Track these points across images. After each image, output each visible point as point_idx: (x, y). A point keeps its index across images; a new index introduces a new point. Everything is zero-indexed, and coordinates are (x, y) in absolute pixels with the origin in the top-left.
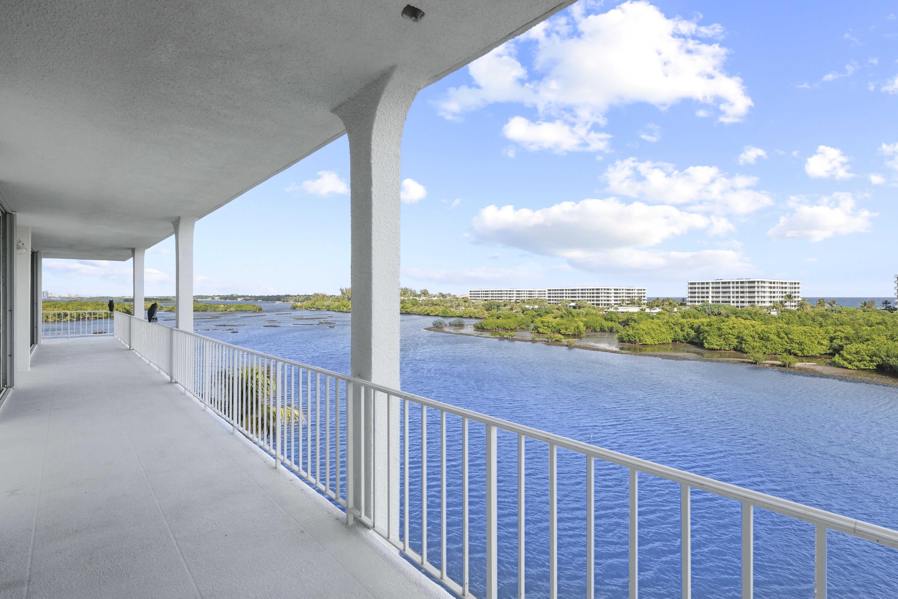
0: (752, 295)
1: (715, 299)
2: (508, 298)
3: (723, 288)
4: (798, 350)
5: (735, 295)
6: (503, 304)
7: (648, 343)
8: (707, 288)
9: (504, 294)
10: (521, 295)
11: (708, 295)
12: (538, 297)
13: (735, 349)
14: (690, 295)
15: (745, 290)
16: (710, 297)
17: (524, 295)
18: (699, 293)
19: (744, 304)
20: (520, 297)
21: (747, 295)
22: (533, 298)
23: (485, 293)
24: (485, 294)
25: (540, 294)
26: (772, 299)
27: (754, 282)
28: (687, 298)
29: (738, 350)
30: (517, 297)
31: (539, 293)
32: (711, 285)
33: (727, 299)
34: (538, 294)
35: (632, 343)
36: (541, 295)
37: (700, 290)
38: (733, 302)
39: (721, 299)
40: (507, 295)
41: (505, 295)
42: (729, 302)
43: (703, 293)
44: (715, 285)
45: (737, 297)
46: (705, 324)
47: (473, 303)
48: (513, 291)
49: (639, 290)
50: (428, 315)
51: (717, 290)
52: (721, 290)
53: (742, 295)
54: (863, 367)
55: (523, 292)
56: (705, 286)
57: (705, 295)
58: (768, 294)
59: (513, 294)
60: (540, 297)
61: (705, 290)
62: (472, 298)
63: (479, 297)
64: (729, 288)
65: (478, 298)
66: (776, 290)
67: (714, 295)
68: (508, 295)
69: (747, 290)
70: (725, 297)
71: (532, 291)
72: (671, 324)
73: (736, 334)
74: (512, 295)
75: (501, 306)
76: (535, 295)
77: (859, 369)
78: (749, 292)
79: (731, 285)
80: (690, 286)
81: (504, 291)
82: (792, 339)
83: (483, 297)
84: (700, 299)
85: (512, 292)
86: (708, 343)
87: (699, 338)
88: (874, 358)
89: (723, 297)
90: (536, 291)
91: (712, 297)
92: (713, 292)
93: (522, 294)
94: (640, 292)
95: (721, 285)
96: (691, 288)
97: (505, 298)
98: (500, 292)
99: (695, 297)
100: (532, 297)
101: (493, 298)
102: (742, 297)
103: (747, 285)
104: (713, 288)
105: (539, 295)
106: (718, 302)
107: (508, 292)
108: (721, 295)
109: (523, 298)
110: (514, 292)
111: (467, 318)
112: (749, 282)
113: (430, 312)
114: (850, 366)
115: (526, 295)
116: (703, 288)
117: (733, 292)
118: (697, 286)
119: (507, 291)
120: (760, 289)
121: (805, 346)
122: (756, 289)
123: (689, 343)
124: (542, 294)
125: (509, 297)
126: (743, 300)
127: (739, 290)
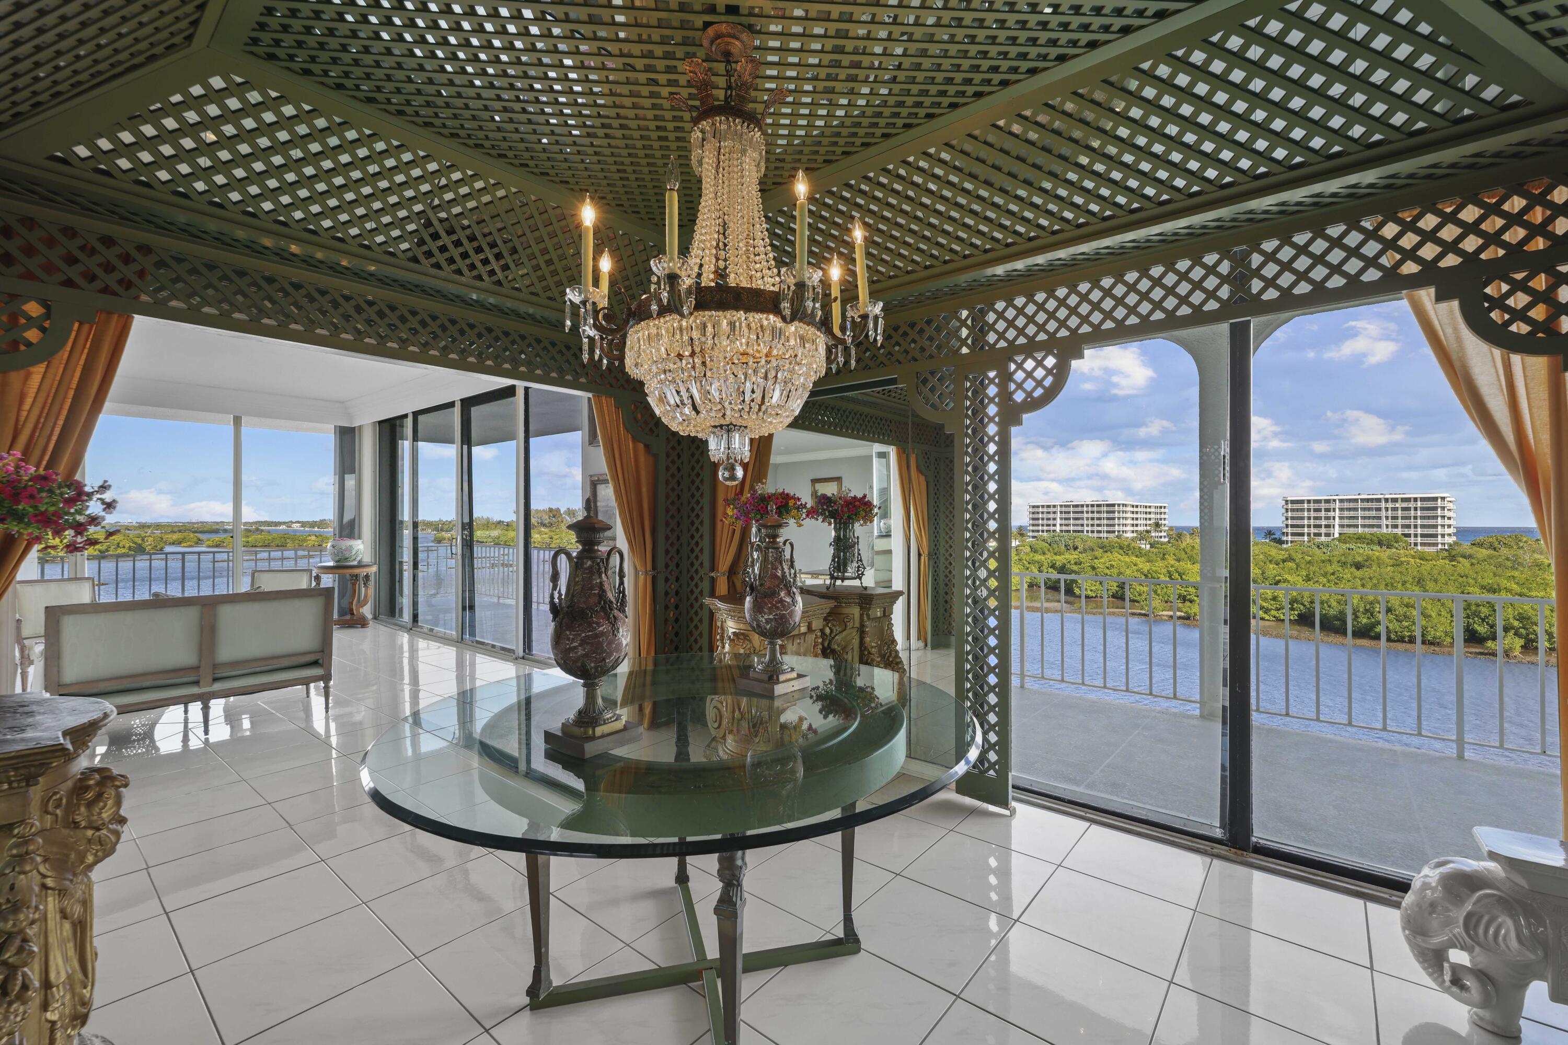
0: (1111, 522)
1: (1064, 528)
3: (1074, 512)
5: (1090, 522)
8: (1054, 513)
11: (1055, 522)
13: (1113, 596)
14: (1031, 522)
15: (1102, 515)
16: (1058, 526)
18: (1043, 519)
19: (1101, 535)
21: (1105, 522)
26: (1136, 529)
27: (1113, 505)
28: (1028, 526)
29: (1118, 597)
32: (1059, 509)
33: (1080, 528)
38: (1088, 532)
39: (1072, 528)
42: (1083, 532)
43: (1048, 519)
44: (1064, 509)
45: (1092, 525)
46: (1073, 562)
51: (1067, 516)
52: (1072, 515)
53: (1098, 522)
54: (1282, 617)
56: (1052, 510)
57: (1051, 522)
58: (1130, 522)
61: (1052, 516)
64: (1082, 512)
66: (1139, 516)
67: (1063, 522)
69: (1105, 515)
70: (1077, 525)
73: (1115, 576)
77: (1277, 620)
78: (1108, 519)
79: (1085, 509)
80: (1032, 510)
84: (1045, 528)
86: (1081, 588)
88: (1296, 605)
89: (1074, 525)
91: (1061, 525)
92: (1061, 518)
95: (1071, 509)
96: (1033, 513)
99: (1038, 525)
102: (1099, 525)
103: (1105, 509)
104: (1061, 513)
106: (1068, 531)
108: (1072, 522)
112: (1108, 505)
114: (1267, 617)
116: (1048, 513)
117: (1088, 519)
118: (1041, 510)
120: (1121, 515)
122: (1116, 515)
123: (1051, 588)
126: (1099, 529)
127: (1096, 515)
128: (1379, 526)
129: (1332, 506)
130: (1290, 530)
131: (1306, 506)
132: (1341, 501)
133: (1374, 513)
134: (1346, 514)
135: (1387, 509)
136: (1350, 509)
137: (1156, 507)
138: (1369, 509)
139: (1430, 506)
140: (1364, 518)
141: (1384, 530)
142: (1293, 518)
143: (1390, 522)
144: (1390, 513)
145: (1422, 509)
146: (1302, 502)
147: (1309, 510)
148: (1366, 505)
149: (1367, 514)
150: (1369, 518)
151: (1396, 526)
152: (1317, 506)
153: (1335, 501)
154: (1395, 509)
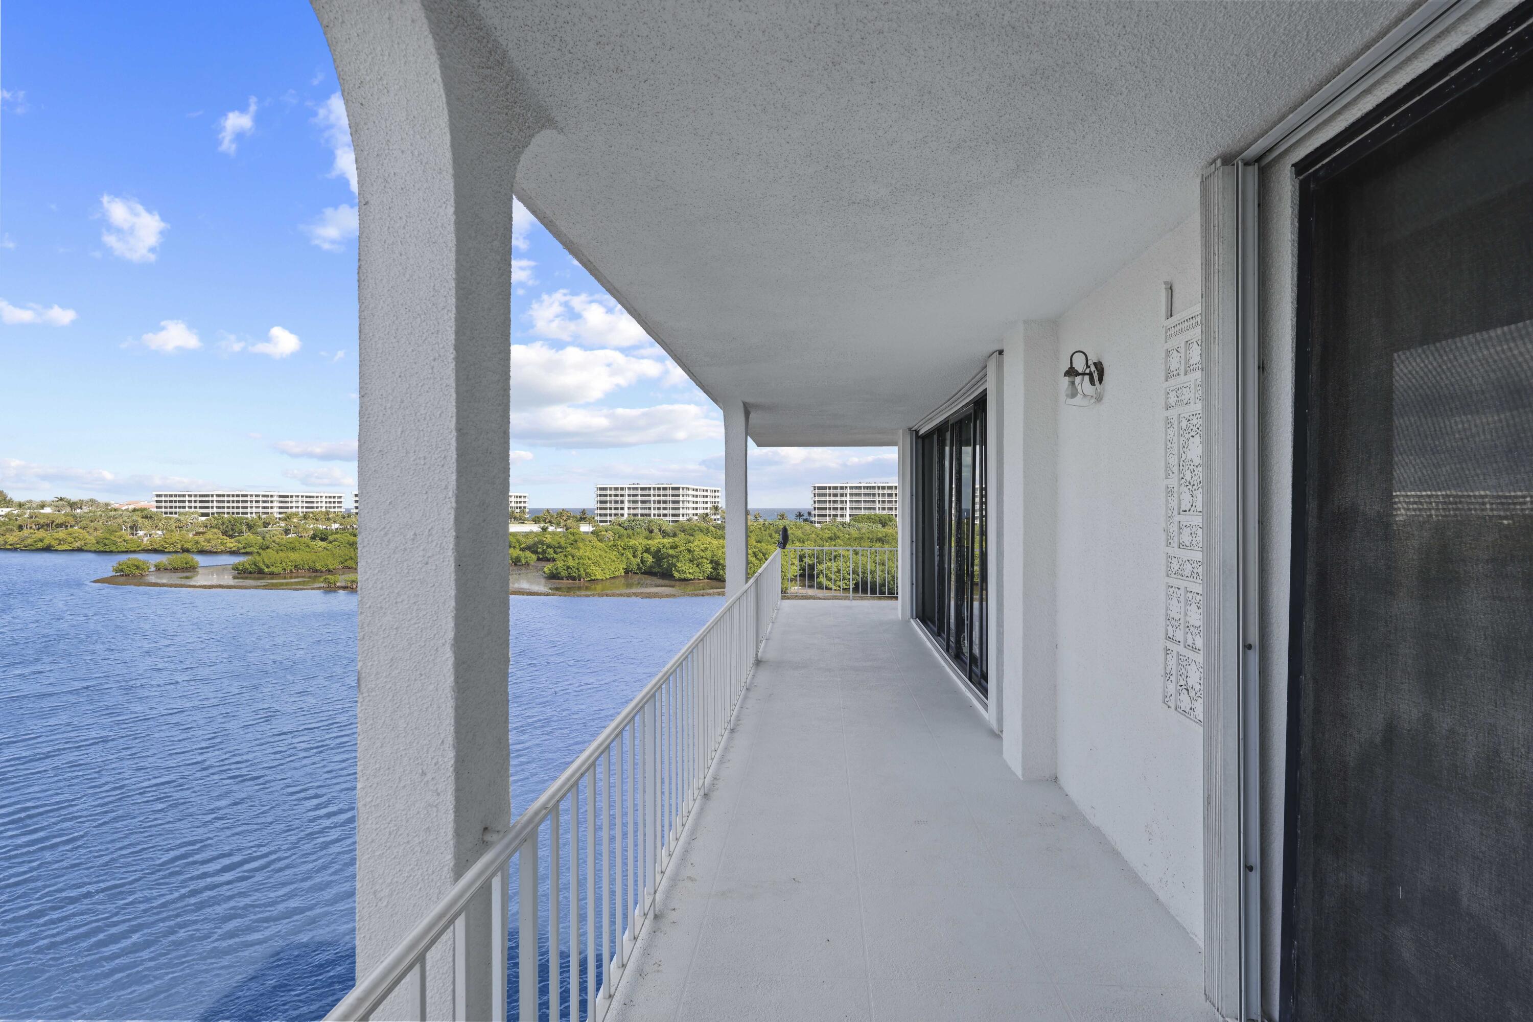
0: (676, 505)
1: (632, 512)
2: (261, 510)
3: (642, 495)
5: (657, 505)
6: (260, 523)
7: (599, 577)
8: (622, 496)
9: (251, 502)
10: (289, 505)
11: (622, 505)
12: (326, 507)
13: (708, 578)
14: (599, 505)
15: (668, 499)
16: (626, 509)
17: (297, 505)
18: (611, 502)
19: (667, 519)
20: (287, 508)
22: (315, 510)
23: (198, 499)
24: (200, 502)
25: (330, 502)
26: (695, 512)
27: (678, 489)
28: (594, 509)
29: (714, 578)
30: (280, 508)
31: (328, 500)
32: (627, 491)
33: (647, 512)
34: (326, 502)
35: (575, 580)
36: (332, 505)
37: (613, 499)
38: (654, 515)
39: (639, 512)
40: (257, 505)
41: (254, 504)
42: (650, 515)
43: (616, 502)
44: (632, 492)
45: (659, 509)
46: (668, 546)
47: (178, 520)
48: (272, 496)
49: (517, 497)
50: (48, 549)
51: (634, 499)
52: (639, 498)
53: (664, 505)
55: (294, 499)
56: (619, 492)
57: (619, 505)
58: (691, 505)
59: (272, 502)
60: (330, 507)
61: (619, 499)
62: (163, 510)
63: (184, 507)
64: (649, 495)
65: (181, 510)
66: (698, 499)
67: (631, 505)
68: (261, 504)
69: (671, 499)
70: (645, 508)
71: (313, 497)
72: (620, 548)
73: (710, 558)
74: (269, 505)
75: (259, 527)
76: (319, 505)
77: (842, 588)
78: (674, 502)
80: (599, 492)
81: (251, 496)
83: (195, 507)
84: (613, 512)
85: (269, 499)
86: (679, 571)
87: (660, 566)
88: (853, 576)
89: (642, 508)
90: (321, 497)
91: (629, 508)
92: (629, 502)
93: (292, 502)
94: (519, 500)
95: (639, 492)
96: (600, 496)
97: (254, 510)
98: (241, 499)
99: (606, 509)
100: (312, 508)
101: (222, 510)
102: (665, 509)
103: (671, 492)
104: (629, 495)
105: (328, 505)
106: (636, 515)
107: (261, 499)
109: (294, 510)
110: (275, 499)
111: (176, 552)
112: (673, 489)
113: (54, 543)
115: (300, 504)
116: (616, 496)
117: (654, 502)
118: (608, 492)
119: (257, 496)
120: (684, 498)
122: (681, 498)
123: (645, 573)
124: (334, 502)
125: (264, 508)
126: (665, 512)
127: (662, 499)
128: (874, 509)
129: (844, 491)
130: (817, 512)
131: (827, 491)
132: (851, 487)
133: (871, 498)
134: (854, 498)
135: (879, 495)
136: (856, 495)
137: (712, 491)
138: (868, 495)
140: (865, 502)
141: (877, 512)
142: (818, 502)
143: (881, 505)
146: (825, 488)
147: (829, 495)
148: (866, 491)
149: (867, 498)
150: (868, 502)
151: (884, 509)
152: (835, 492)
153: (846, 487)
154: (883, 495)
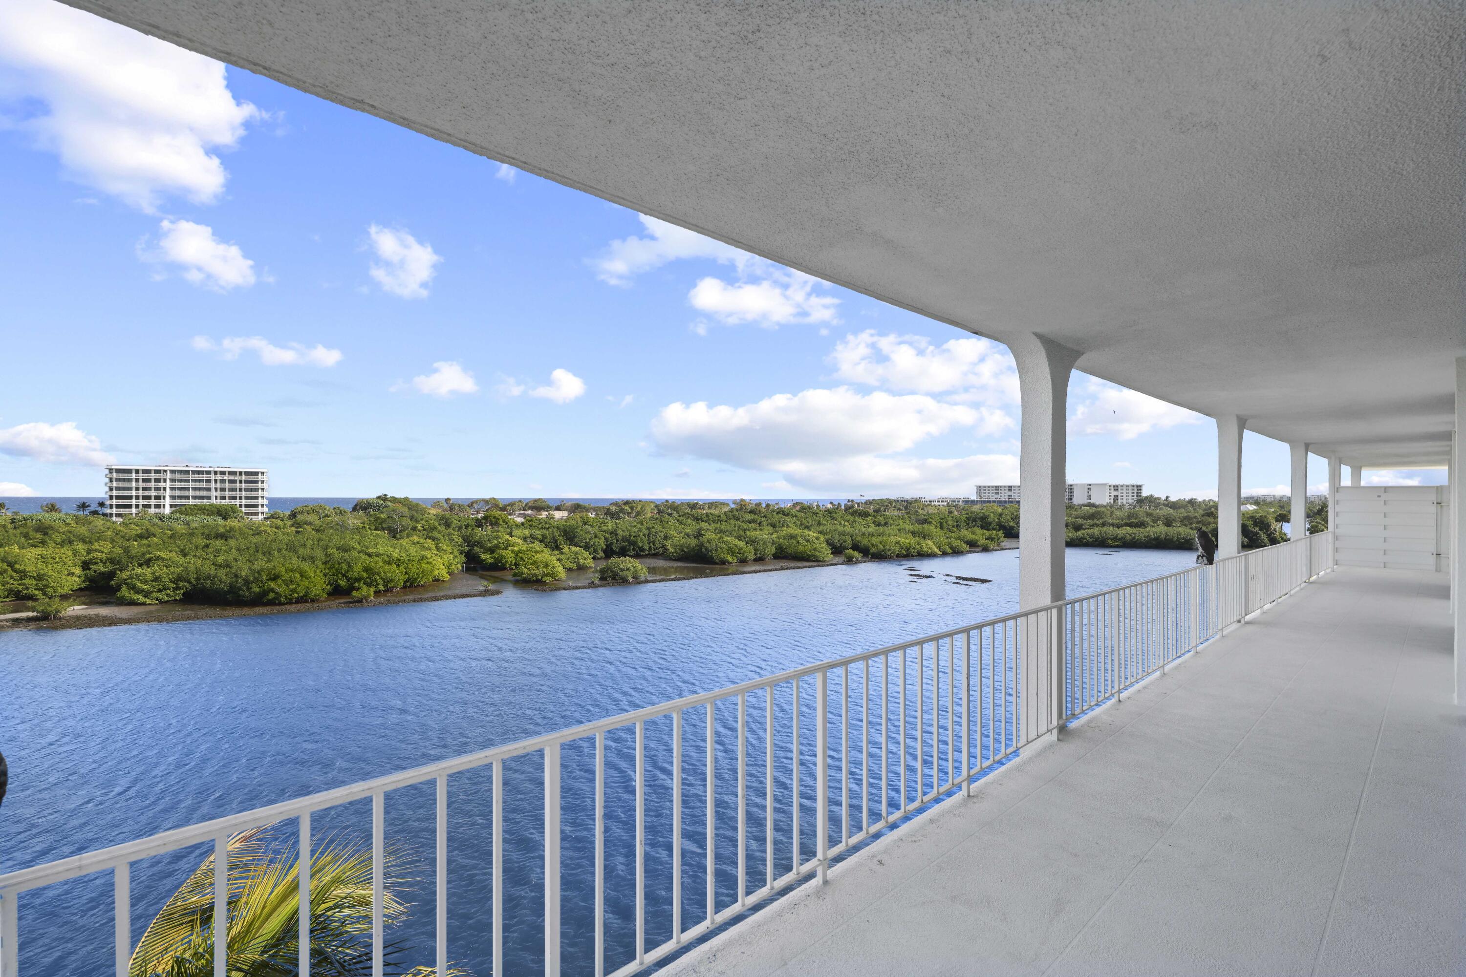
4: (36, 589)
54: (166, 599)
77: (162, 602)
82: (24, 571)
88: (181, 584)
114: (148, 601)
121: (50, 580)
128: (209, 498)
129: (162, 476)
130: (114, 502)
131: (134, 475)
132: (172, 472)
133: (204, 485)
134: (177, 485)
135: (216, 481)
136: (181, 481)
138: (200, 481)
139: (253, 479)
140: (195, 489)
141: (214, 501)
142: (118, 489)
143: (219, 494)
144: (218, 485)
145: (247, 482)
146: (129, 471)
147: (137, 480)
148: (197, 477)
149: (198, 485)
150: (200, 489)
151: (223, 498)
152: (146, 476)
153: (165, 471)
154: (223, 481)
